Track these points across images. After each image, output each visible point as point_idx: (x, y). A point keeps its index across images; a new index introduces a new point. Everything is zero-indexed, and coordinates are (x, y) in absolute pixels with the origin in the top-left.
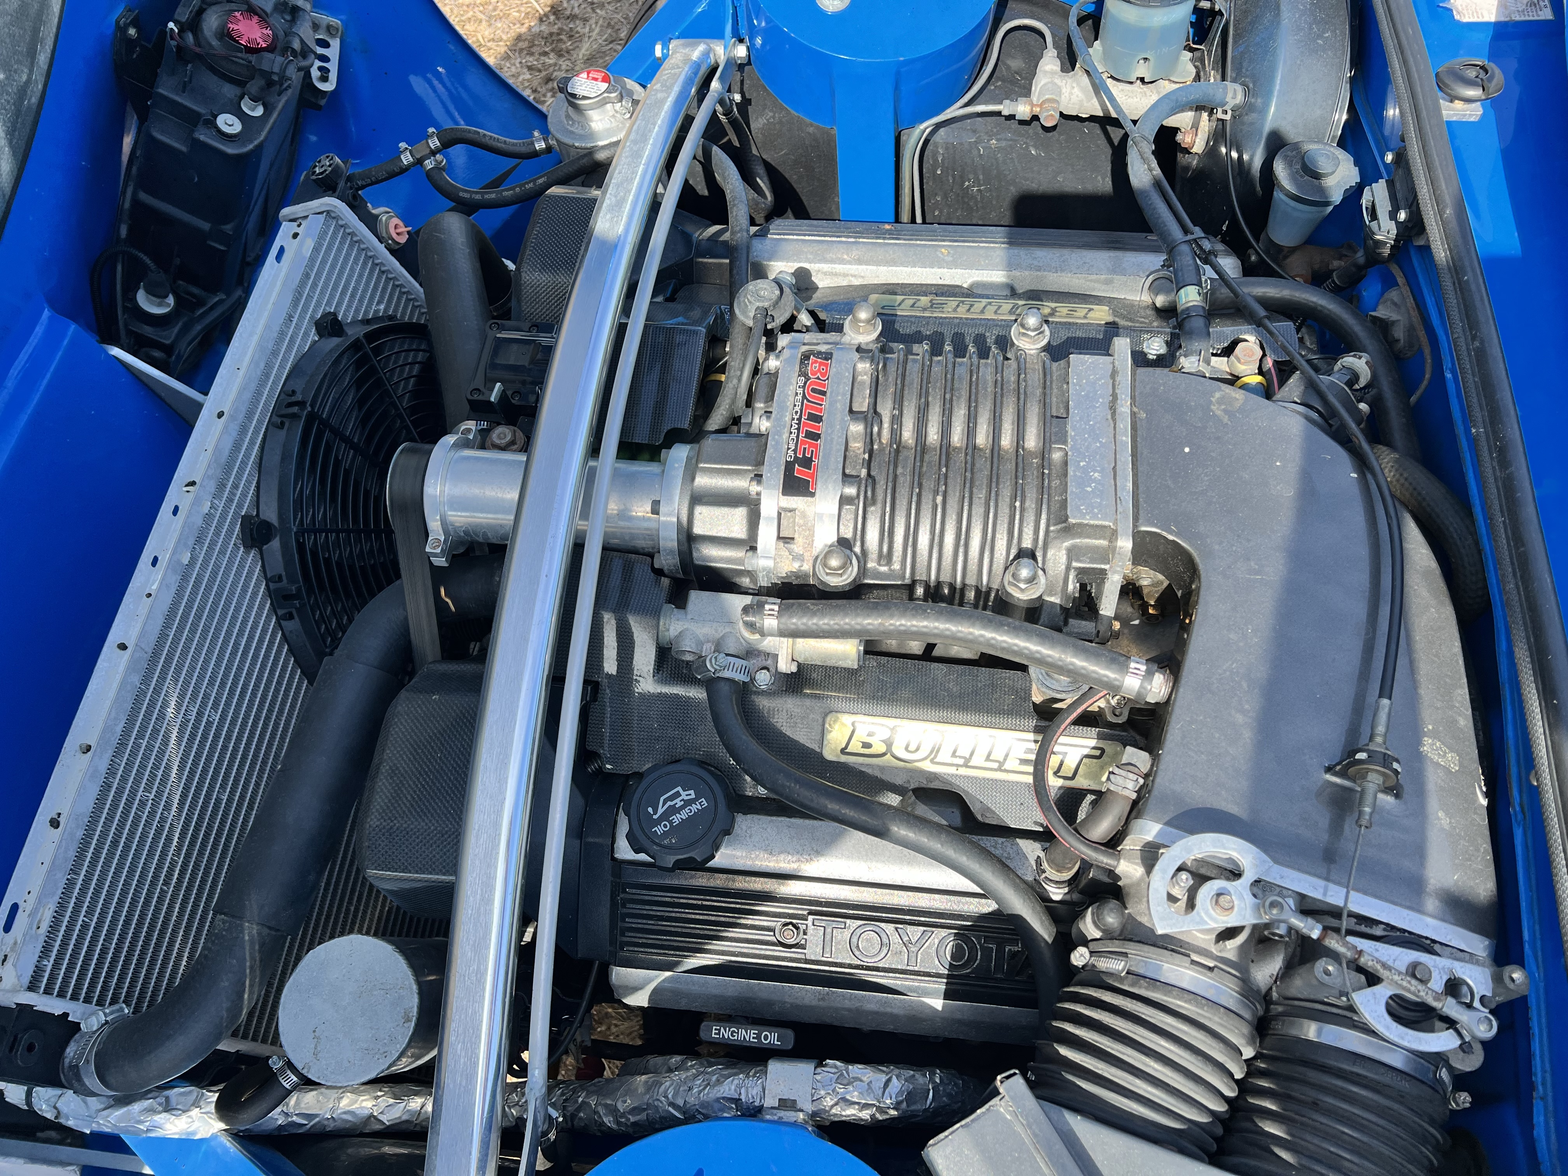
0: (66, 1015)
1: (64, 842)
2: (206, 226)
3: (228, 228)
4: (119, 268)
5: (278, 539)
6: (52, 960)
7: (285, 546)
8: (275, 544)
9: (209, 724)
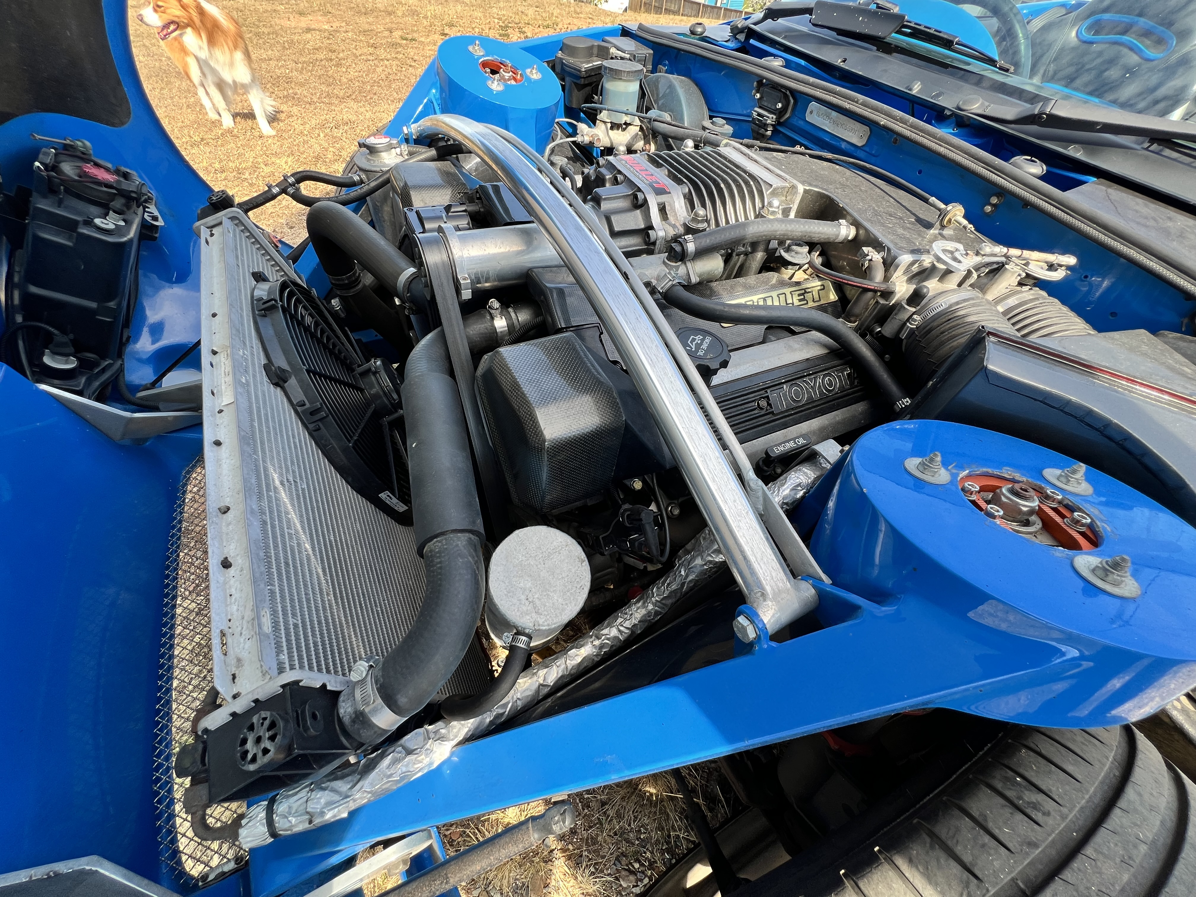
0: (324, 686)
1: (254, 560)
2: (94, 305)
3: (112, 304)
4: (21, 343)
5: (293, 377)
6: (286, 652)
7: (300, 381)
8: (293, 382)
9: (303, 490)
